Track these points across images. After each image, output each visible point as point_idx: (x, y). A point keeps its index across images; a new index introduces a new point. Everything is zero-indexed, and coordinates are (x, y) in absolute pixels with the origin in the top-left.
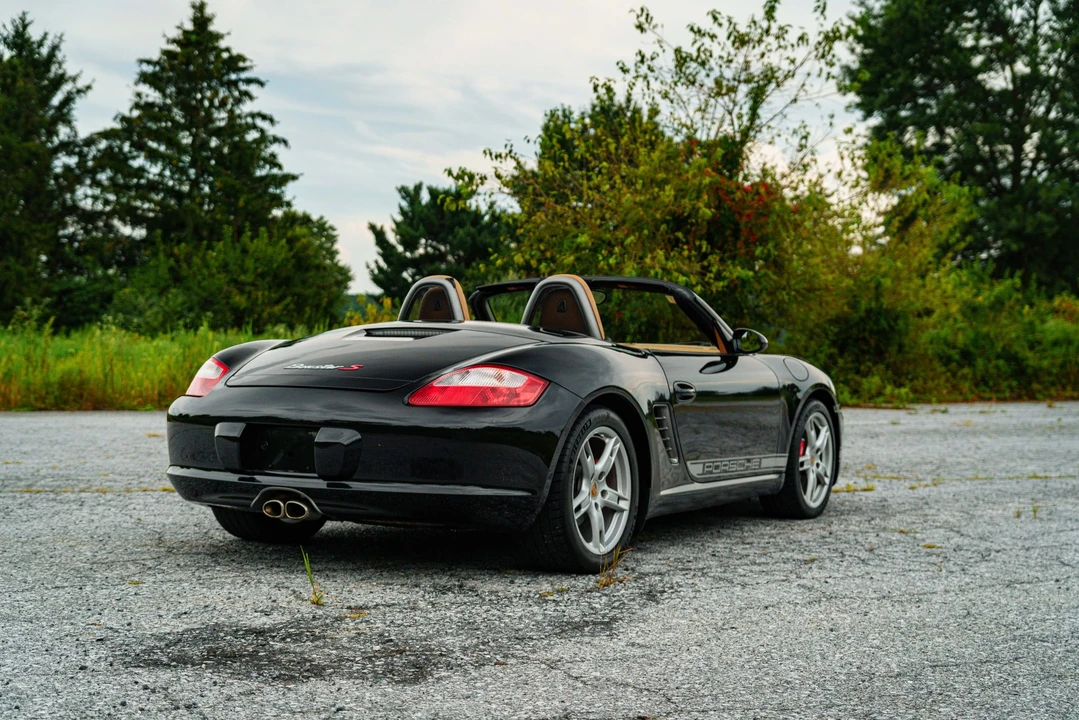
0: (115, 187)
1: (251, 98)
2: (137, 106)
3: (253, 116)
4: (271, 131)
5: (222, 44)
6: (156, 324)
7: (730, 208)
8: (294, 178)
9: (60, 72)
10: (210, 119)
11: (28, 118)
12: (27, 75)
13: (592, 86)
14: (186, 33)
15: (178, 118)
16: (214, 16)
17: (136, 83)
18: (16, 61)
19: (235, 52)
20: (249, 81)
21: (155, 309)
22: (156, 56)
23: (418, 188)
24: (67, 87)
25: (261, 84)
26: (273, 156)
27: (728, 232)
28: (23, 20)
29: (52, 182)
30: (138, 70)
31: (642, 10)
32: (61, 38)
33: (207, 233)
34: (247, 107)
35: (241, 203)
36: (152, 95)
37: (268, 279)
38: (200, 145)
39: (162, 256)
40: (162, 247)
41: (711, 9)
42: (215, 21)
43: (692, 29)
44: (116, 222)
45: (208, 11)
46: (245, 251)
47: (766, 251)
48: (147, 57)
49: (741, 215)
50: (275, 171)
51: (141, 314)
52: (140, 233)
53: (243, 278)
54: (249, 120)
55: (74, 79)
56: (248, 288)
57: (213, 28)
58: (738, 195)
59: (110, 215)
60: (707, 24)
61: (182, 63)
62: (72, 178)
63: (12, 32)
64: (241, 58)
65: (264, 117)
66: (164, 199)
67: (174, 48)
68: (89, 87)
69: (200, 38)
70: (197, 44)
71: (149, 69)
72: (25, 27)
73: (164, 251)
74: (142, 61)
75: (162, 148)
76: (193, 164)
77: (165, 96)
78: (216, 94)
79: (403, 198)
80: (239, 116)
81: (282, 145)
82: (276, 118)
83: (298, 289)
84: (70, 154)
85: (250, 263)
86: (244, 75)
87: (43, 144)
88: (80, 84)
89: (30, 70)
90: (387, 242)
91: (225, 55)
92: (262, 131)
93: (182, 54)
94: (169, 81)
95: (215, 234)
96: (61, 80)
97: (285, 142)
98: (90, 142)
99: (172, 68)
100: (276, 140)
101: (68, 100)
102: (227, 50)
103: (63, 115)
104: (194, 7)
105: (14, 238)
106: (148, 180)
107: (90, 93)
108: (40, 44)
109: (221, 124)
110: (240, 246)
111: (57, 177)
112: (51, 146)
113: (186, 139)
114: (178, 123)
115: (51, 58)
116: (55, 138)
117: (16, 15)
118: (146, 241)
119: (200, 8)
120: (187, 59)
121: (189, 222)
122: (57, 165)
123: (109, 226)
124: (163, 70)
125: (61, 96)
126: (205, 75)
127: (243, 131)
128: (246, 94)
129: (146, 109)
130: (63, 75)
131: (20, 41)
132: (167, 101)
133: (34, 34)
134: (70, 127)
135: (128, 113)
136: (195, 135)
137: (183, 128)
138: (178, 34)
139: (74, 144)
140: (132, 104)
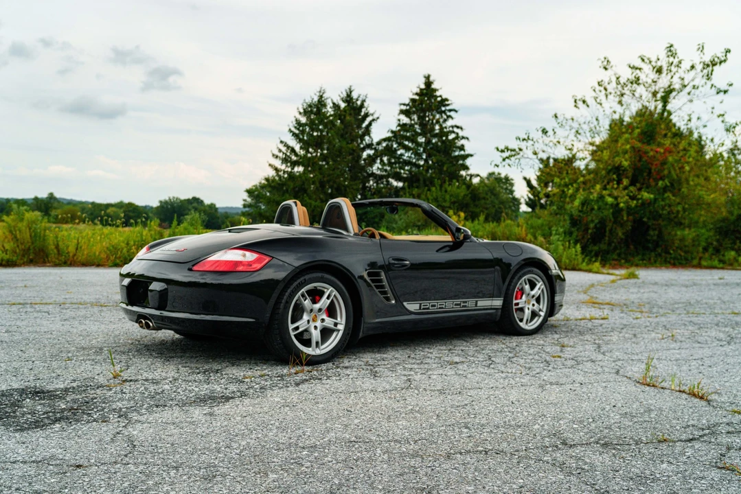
0: (390, 164)
1: (452, 118)
2: (399, 125)
3: (453, 127)
4: (461, 133)
5: (438, 94)
6: (402, 227)
7: (646, 161)
8: (472, 155)
9: (366, 112)
10: (433, 129)
11: (351, 133)
12: (350, 114)
13: (573, 100)
14: (421, 90)
15: (417, 130)
16: (434, 81)
17: (399, 114)
18: (346, 108)
19: (444, 97)
20: (450, 111)
21: (402, 220)
22: (407, 102)
23: (548, 158)
24: (369, 119)
25: (456, 111)
26: (463, 146)
27: (645, 174)
28: (350, 89)
29: (363, 162)
30: (399, 109)
31: (605, 58)
32: (366, 97)
33: (429, 183)
34: (450, 123)
35: (445, 169)
36: (405, 120)
37: (456, 205)
38: (428, 142)
40: (407, 190)
41: (640, 54)
42: (435, 83)
43: (630, 67)
44: (390, 180)
45: (431, 79)
46: (446, 191)
47: (664, 184)
48: (403, 102)
49: (652, 164)
50: (462, 153)
51: (396, 223)
52: (400, 184)
53: (444, 204)
54: (451, 129)
55: (372, 115)
57: (433, 86)
58: (651, 154)
59: (387, 177)
60: (638, 63)
61: (419, 105)
62: (372, 161)
63: (345, 95)
64: (447, 100)
65: (458, 127)
66: (411, 168)
67: (417, 97)
68: (378, 118)
69: (428, 90)
70: (426, 94)
71: (404, 108)
72: (351, 92)
73: (409, 192)
74: (401, 104)
75: (410, 145)
76: (424, 151)
77: (411, 120)
78: (434, 117)
79: (541, 163)
80: (446, 128)
81: (466, 140)
82: (463, 127)
83: (471, 209)
84: (372, 149)
85: (448, 197)
86: (448, 108)
87: (359, 145)
88: (375, 116)
89: (352, 112)
90: (532, 185)
91: (439, 99)
92: (457, 134)
93: (419, 100)
94: (414, 113)
95: (432, 184)
96: (367, 115)
97: (468, 139)
98: (379, 143)
99: (414, 106)
100: (463, 138)
101: (370, 124)
102: (441, 96)
103: (367, 131)
104: (425, 77)
106: (403, 159)
107: (378, 120)
108: (357, 100)
109: (437, 131)
110: (443, 189)
111: (365, 160)
112: (362, 146)
113: (421, 140)
114: (418, 132)
115: (362, 106)
116: (364, 142)
117: (347, 87)
118: (403, 188)
119: (428, 78)
120: (421, 102)
121: (421, 179)
122: (365, 155)
123: (388, 181)
124: (411, 107)
125: (366, 123)
126: (430, 109)
127: (447, 134)
128: (449, 117)
129: (403, 127)
130: (367, 113)
131: (348, 99)
132: (413, 122)
133: (354, 95)
134: (370, 137)
135: (394, 129)
136: (426, 138)
137: (420, 134)
138: (418, 91)
139: (372, 144)
140: (396, 124)
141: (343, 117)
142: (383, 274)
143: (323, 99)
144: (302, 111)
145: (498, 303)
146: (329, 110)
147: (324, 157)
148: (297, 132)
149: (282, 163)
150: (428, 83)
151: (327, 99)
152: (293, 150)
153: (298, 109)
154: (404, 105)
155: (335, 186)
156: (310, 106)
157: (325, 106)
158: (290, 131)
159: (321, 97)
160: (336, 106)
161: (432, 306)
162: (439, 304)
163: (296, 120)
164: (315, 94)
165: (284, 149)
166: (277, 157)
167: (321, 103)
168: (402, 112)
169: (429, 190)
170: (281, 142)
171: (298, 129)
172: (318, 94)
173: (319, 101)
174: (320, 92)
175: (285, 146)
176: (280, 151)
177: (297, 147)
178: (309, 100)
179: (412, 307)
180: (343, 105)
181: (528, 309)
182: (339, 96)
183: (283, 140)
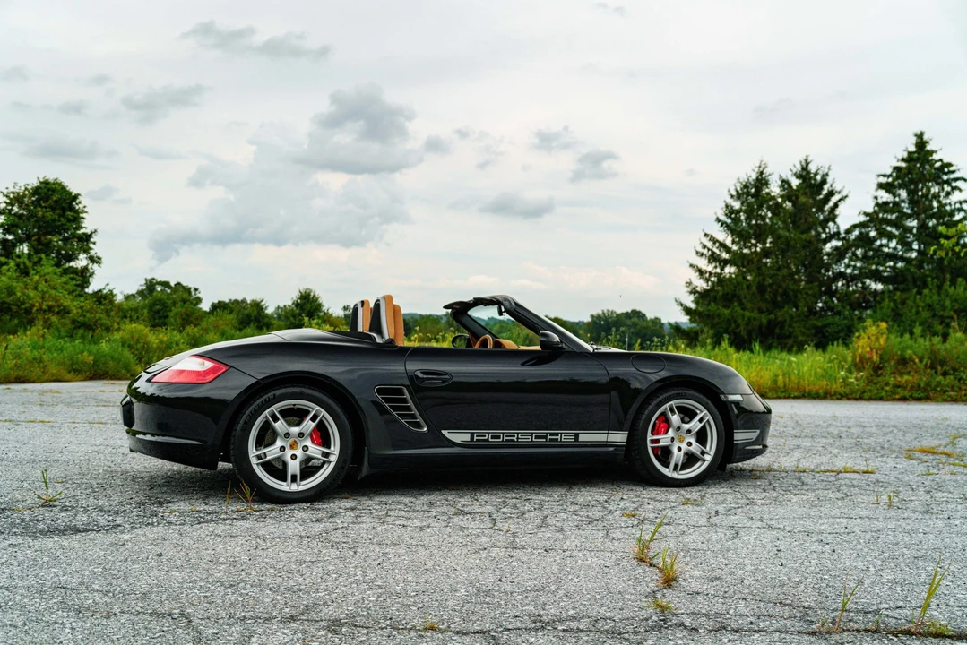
0: (865, 258)
1: (960, 190)
2: (877, 204)
3: (960, 202)
5: (936, 157)
9: (830, 189)
10: (929, 207)
11: (806, 219)
12: (806, 194)
14: (910, 153)
15: (905, 210)
16: (930, 140)
17: (876, 190)
18: (800, 186)
19: (945, 161)
20: (956, 180)
22: (889, 171)
24: (834, 199)
28: (806, 161)
29: (825, 257)
30: (876, 182)
32: (829, 169)
33: (921, 284)
34: (956, 197)
36: (885, 196)
38: (922, 226)
39: (887, 300)
42: (931, 142)
44: (866, 280)
45: (926, 137)
48: (883, 173)
52: (880, 287)
54: (958, 206)
56: (947, 320)
57: (928, 147)
61: (906, 174)
62: (839, 254)
63: (800, 169)
64: (949, 165)
66: (895, 263)
67: (904, 165)
68: (846, 197)
69: (920, 154)
70: (917, 160)
71: (884, 180)
72: (807, 165)
74: (879, 176)
75: (894, 231)
76: (916, 239)
77: (895, 197)
78: (929, 189)
80: (949, 204)
84: (839, 239)
85: (948, 303)
86: (952, 176)
87: (819, 235)
88: (844, 194)
89: (808, 190)
91: (938, 165)
93: (905, 168)
94: (900, 187)
96: (831, 193)
98: (848, 231)
99: (899, 177)
101: (836, 205)
102: (941, 160)
103: (832, 217)
104: (916, 135)
105: (791, 293)
106: (885, 252)
107: (847, 199)
108: (816, 174)
109: (935, 210)
110: (943, 291)
111: (828, 254)
112: (824, 236)
113: (913, 223)
114: (906, 214)
115: (824, 182)
116: (827, 230)
117: (802, 158)
118: (883, 292)
119: (920, 136)
120: (909, 170)
121: (910, 278)
122: (828, 247)
123: (864, 283)
124: (894, 180)
125: (831, 204)
126: (923, 179)
127: (952, 214)
128: (954, 188)
129: (883, 206)
130: (832, 191)
131: (804, 174)
132: (897, 199)
133: (812, 168)
134: (835, 223)
135: (870, 210)
136: (918, 220)
137: (909, 216)
138: (905, 155)
139: (838, 233)
140: (873, 204)
141: (794, 198)
142: (406, 391)
143: (764, 176)
144: (734, 193)
145: (619, 438)
146: (775, 189)
147: (766, 253)
148: (729, 221)
149: (709, 262)
150: (921, 143)
151: (770, 175)
152: (723, 245)
153: (729, 191)
154: (884, 176)
155: (781, 290)
156: (745, 186)
157: (766, 184)
158: (718, 220)
159: (762, 173)
160: (785, 183)
161: (493, 437)
162: (505, 435)
163: (727, 206)
164: (754, 171)
165: (709, 244)
166: (702, 255)
167: (761, 181)
168: (881, 186)
169: (919, 293)
170: (706, 235)
171: (730, 217)
172: (757, 170)
173: (757, 179)
174: (760, 167)
175: (710, 240)
176: (704, 247)
177: (728, 241)
178: (744, 179)
179: (460, 437)
180: (795, 182)
181: (679, 449)
182: (791, 170)
183: (708, 233)
